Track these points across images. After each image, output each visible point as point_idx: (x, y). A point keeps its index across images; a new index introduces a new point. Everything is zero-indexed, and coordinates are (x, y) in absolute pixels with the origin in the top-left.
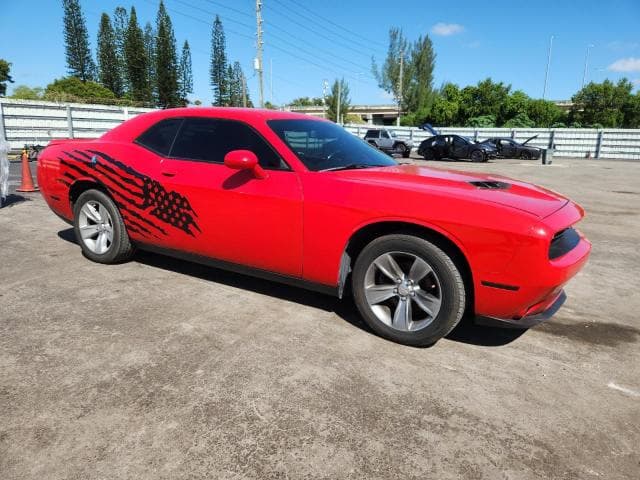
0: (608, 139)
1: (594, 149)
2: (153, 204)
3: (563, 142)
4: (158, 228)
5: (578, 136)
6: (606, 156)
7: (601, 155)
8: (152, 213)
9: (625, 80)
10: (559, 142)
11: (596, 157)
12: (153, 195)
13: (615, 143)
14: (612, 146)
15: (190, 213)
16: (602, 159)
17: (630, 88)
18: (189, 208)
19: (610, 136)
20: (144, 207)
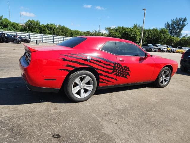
0: (44, 37)
1: (41, 40)
2: (116, 71)
3: (33, 37)
4: (115, 79)
5: (36, 36)
6: (45, 42)
7: (43, 42)
8: (115, 74)
9: (38, 21)
10: (32, 37)
11: (42, 42)
12: (117, 68)
13: (46, 38)
14: (45, 39)
15: (129, 72)
16: (44, 42)
17: (39, 23)
18: (129, 70)
19: (45, 37)
20: (111, 73)
